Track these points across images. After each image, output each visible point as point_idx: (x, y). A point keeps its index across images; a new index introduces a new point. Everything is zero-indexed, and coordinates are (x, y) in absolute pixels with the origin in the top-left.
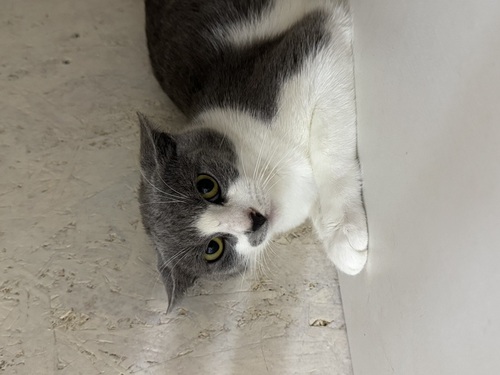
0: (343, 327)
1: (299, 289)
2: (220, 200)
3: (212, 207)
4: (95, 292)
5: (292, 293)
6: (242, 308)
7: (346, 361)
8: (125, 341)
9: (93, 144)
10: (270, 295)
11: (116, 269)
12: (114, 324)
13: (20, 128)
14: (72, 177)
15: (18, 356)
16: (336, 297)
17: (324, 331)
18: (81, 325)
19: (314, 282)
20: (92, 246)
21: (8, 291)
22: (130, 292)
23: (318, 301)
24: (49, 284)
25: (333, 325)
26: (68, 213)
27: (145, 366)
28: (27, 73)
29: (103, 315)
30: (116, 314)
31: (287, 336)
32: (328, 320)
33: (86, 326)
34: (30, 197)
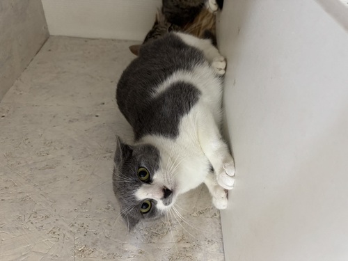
1: (202, 243)
2: (149, 181)
3: (144, 185)
4: (98, 237)
5: (198, 245)
6: (172, 252)
9: (105, 157)
10: (187, 246)
11: (109, 225)
12: (106, 256)
14: (93, 174)
19: (210, 239)
20: (99, 211)
21: (54, 233)
22: (115, 238)
24: (75, 231)
26: (88, 192)
28: (78, 120)
30: (107, 250)
33: (91, 256)
34: (71, 183)
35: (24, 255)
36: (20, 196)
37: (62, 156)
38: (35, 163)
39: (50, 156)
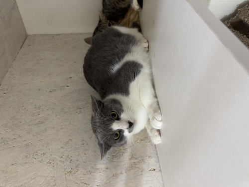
0: (160, 170)
1: (145, 158)
4: (78, 162)
6: (126, 166)
7: (162, 182)
8: (89, 179)
9: (77, 112)
10: (136, 161)
12: (85, 173)
15: (54, 185)
16: (157, 160)
17: (154, 172)
18: (74, 173)
19: (150, 156)
21: (50, 163)
23: (151, 162)
24: (64, 160)
25: (157, 170)
26: (69, 136)
28: (55, 90)
29: (81, 170)
30: (86, 169)
31: (142, 175)
32: (155, 168)
33: (76, 174)
34: (57, 131)
35: (33, 179)
37: (48, 114)
38: (31, 121)
39: (40, 116)
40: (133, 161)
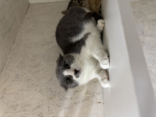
0: (103, 103)
1: (95, 94)
4: (56, 93)
5: (94, 95)
6: (83, 98)
7: (103, 111)
8: (61, 103)
10: (89, 96)
11: (60, 88)
12: (59, 99)
13: (44, 57)
14: (53, 68)
15: (42, 105)
16: (103, 97)
17: (99, 104)
19: (98, 93)
20: (56, 83)
21: (40, 91)
23: (99, 97)
24: (48, 91)
25: (101, 103)
26: (52, 75)
27: (64, 109)
28: (45, 45)
29: (57, 98)
30: (59, 97)
31: (92, 105)
32: (100, 102)
33: (54, 99)
34: (45, 72)
35: (31, 100)
36: (27, 78)
37: (41, 61)
38: (31, 65)
39: (36, 61)
40: (87, 95)
